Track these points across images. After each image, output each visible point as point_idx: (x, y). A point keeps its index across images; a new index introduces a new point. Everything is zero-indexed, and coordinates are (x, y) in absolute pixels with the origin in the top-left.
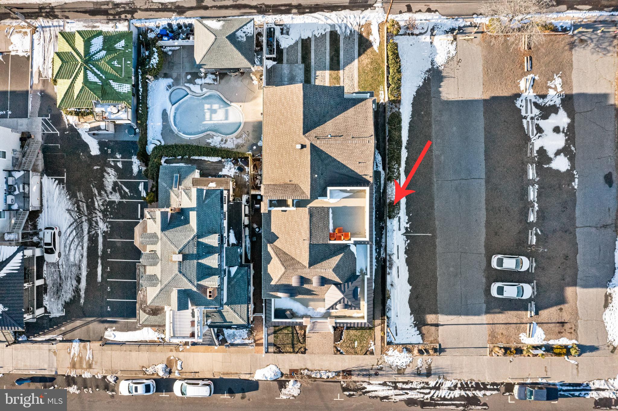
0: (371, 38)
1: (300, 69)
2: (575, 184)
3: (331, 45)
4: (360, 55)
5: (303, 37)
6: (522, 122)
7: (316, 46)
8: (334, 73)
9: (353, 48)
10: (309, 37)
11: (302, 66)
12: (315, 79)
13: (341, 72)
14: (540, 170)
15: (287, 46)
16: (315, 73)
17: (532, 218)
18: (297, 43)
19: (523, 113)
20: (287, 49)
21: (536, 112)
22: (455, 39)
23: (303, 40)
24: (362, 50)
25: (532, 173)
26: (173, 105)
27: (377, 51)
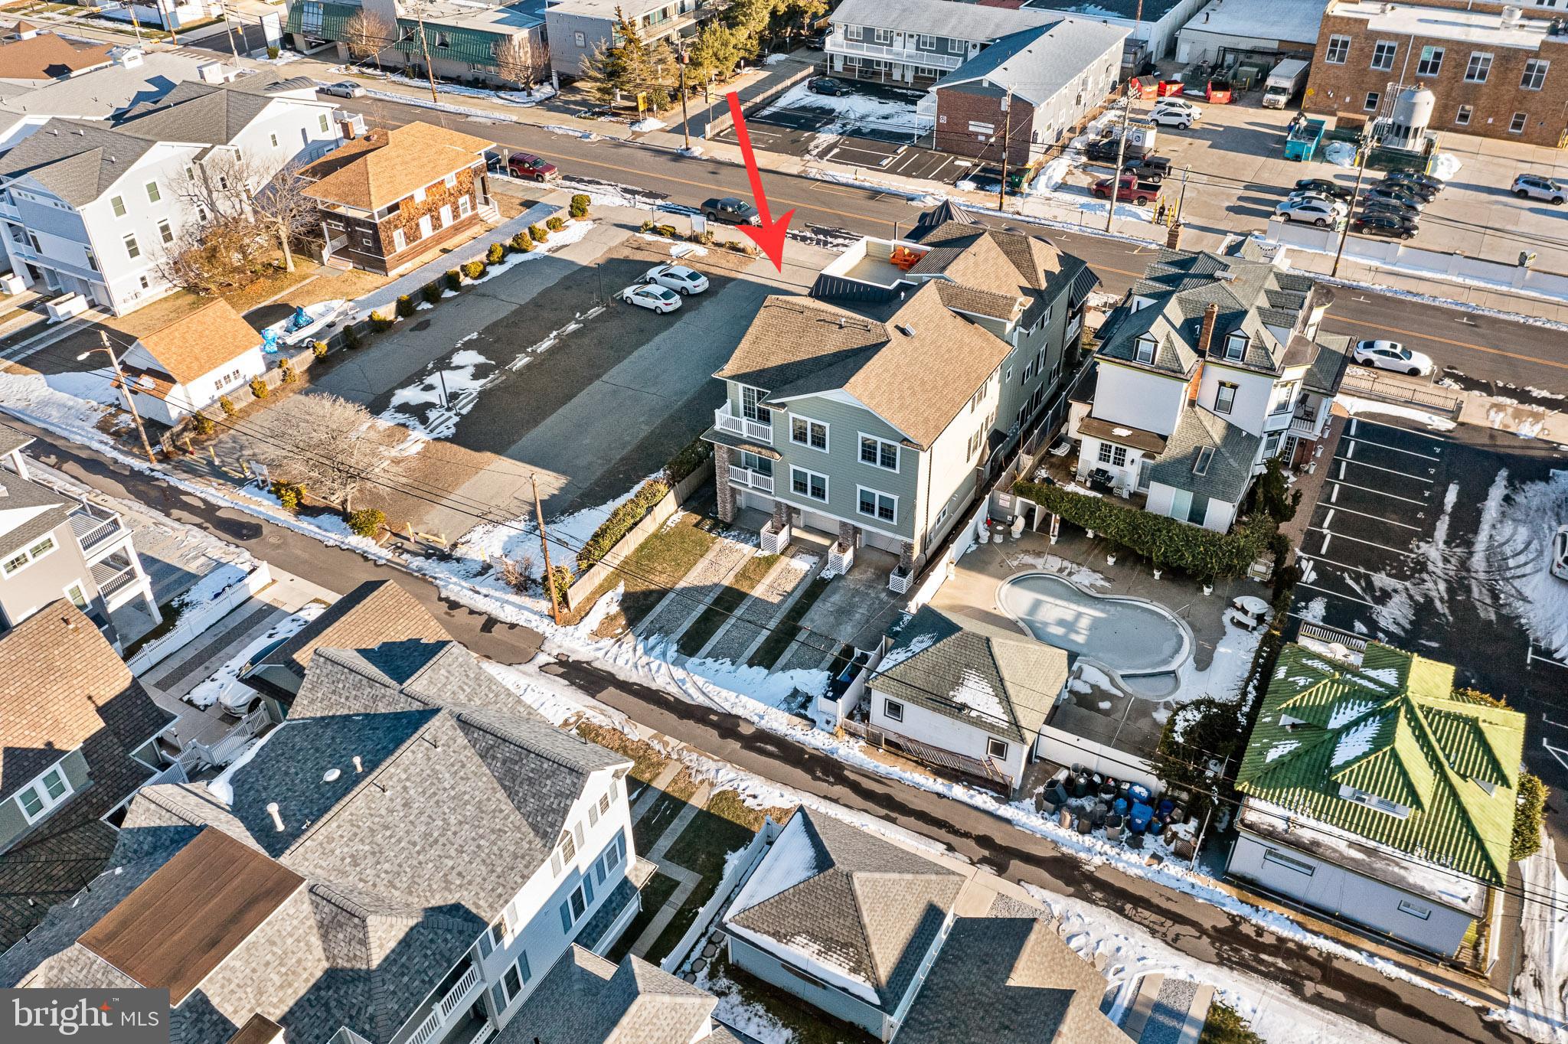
0: (615, 609)
1: (812, 621)
2: (475, 335)
3: (710, 633)
4: (662, 593)
5: (766, 671)
6: (470, 413)
7: (744, 646)
8: (744, 588)
9: (668, 610)
10: (751, 665)
11: (806, 623)
12: (790, 594)
13: (726, 583)
14: (502, 362)
15: (814, 671)
16: (782, 602)
17: (572, 327)
18: (785, 668)
19: (457, 419)
20: (816, 667)
21: (432, 415)
22: (455, 546)
23: (768, 667)
24: (652, 599)
25: (521, 362)
26: (1173, 672)
27: (622, 583)
